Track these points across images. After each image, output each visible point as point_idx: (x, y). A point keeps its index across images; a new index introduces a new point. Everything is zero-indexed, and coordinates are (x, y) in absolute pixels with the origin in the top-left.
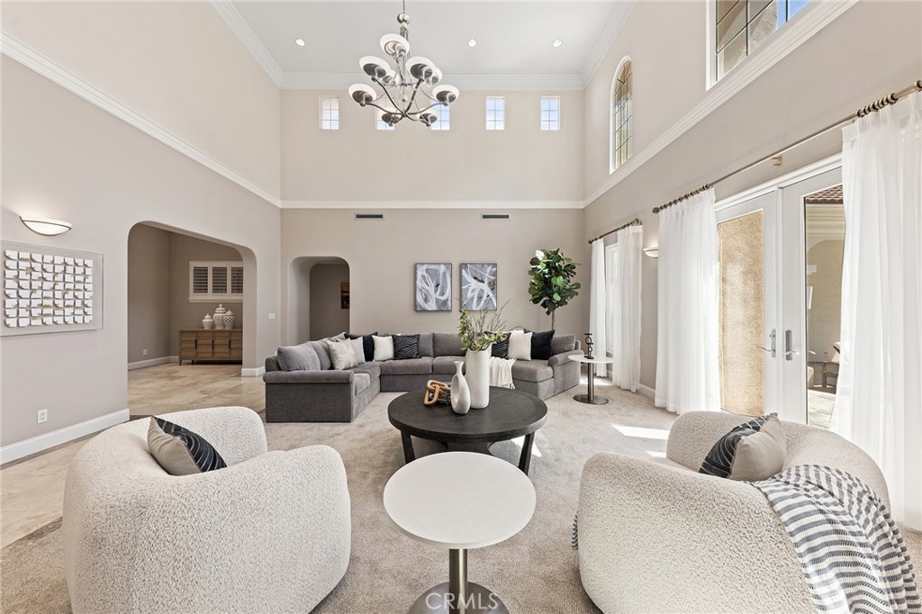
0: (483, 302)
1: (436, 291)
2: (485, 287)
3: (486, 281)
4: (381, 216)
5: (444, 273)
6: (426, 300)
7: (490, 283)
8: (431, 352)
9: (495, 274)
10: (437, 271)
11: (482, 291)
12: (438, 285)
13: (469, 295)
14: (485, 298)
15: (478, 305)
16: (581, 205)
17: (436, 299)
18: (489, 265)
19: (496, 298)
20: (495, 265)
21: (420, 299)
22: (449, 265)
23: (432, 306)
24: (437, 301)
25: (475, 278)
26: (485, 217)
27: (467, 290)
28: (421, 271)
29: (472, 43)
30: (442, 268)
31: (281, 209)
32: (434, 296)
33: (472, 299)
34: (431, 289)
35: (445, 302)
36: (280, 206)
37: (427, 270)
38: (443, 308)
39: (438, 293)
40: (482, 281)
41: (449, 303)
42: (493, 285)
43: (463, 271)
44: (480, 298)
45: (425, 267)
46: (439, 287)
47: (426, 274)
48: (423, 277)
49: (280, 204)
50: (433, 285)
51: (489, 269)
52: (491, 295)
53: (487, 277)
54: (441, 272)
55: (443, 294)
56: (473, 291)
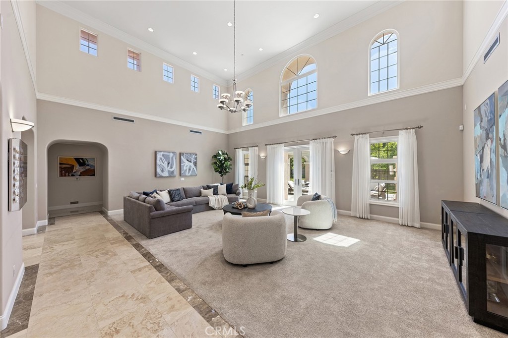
0: (191, 172)
1: (168, 167)
2: (192, 164)
4: (133, 121)
5: (172, 157)
6: (162, 171)
7: (194, 163)
8: (184, 196)
9: (196, 159)
10: (169, 156)
11: (190, 166)
12: (169, 163)
13: (185, 168)
14: (192, 169)
15: (189, 173)
16: (227, 133)
18: (194, 154)
19: (197, 169)
20: (196, 155)
21: (159, 170)
22: (174, 153)
23: (166, 174)
24: (169, 171)
25: (187, 160)
26: (191, 131)
27: (184, 166)
28: (159, 156)
30: (171, 155)
32: (167, 169)
33: (186, 170)
34: (165, 165)
35: (173, 172)
37: (163, 155)
38: (171, 175)
39: (169, 167)
40: (191, 162)
41: (175, 172)
42: (195, 164)
43: (182, 156)
44: (190, 170)
45: (162, 153)
46: (170, 164)
47: (162, 157)
48: (161, 158)
50: (166, 163)
51: (194, 156)
52: (195, 169)
53: (193, 160)
54: (171, 157)
55: (172, 168)
56: (187, 166)
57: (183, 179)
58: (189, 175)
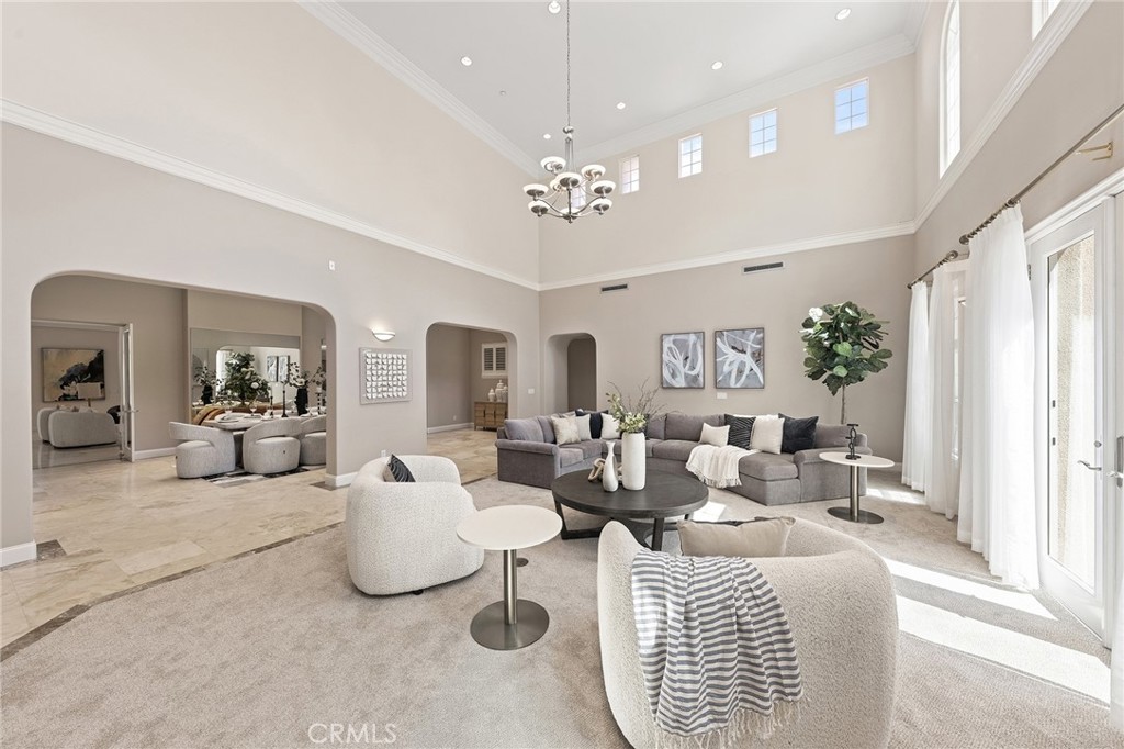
0: (744, 377)
1: (684, 365)
2: (747, 358)
3: (749, 351)
4: (625, 287)
5: (695, 344)
6: (673, 375)
7: (754, 353)
8: (662, 434)
9: (762, 341)
10: (685, 341)
11: (743, 363)
12: (687, 358)
13: (726, 369)
14: (747, 372)
15: (737, 380)
16: (911, 229)
17: (685, 374)
18: (752, 330)
19: (763, 371)
20: (761, 330)
21: (666, 374)
22: (701, 334)
23: (680, 382)
24: (686, 376)
25: (734, 348)
26: (747, 270)
27: (723, 363)
28: (668, 343)
29: (718, 66)
30: (692, 338)
31: (540, 292)
32: (683, 370)
33: (730, 373)
34: (679, 363)
35: (695, 378)
36: (538, 289)
37: (674, 342)
38: (693, 385)
39: (687, 367)
40: (743, 352)
41: (701, 378)
42: (759, 357)
43: (718, 340)
44: (740, 372)
45: (672, 338)
46: (689, 360)
47: (673, 346)
48: (670, 349)
49: (538, 288)
50: (681, 358)
51: (752, 336)
52: (757, 370)
53: (750, 343)
54: (691, 343)
55: (693, 368)
56: (731, 364)
57: (722, 395)
58: (738, 386)
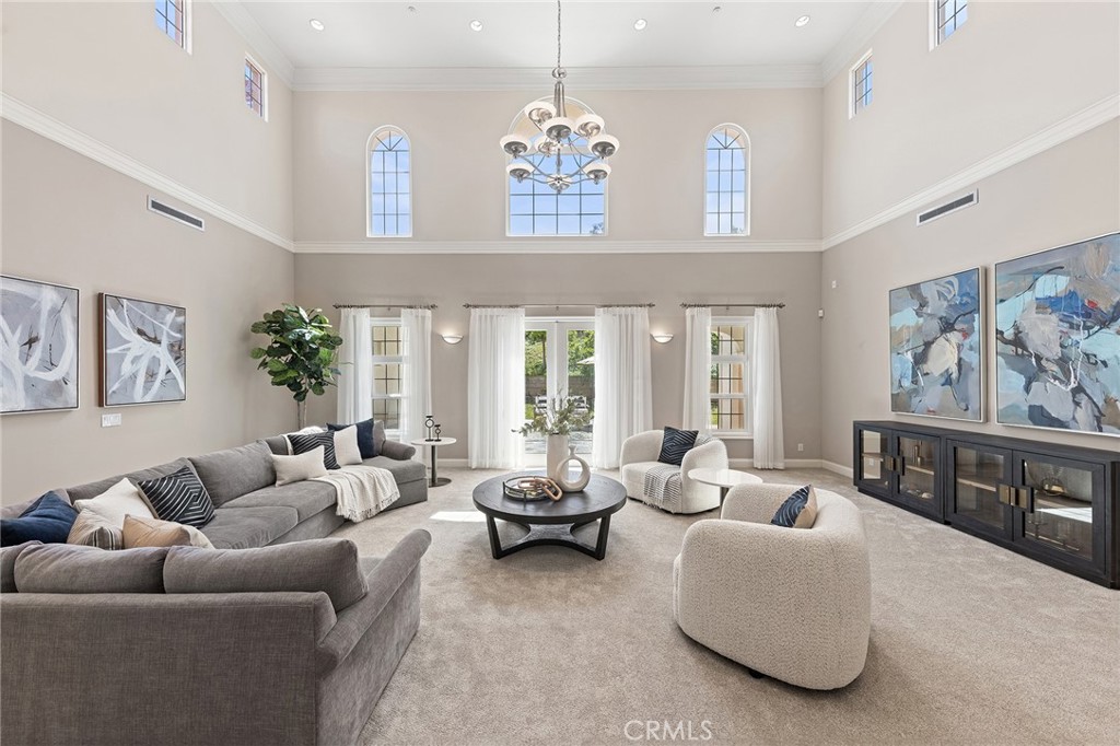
0: (157, 384)
1: (25, 359)
2: (162, 352)
3: (165, 341)
5: (55, 313)
7: (172, 345)
9: (181, 329)
10: (30, 301)
11: (155, 361)
12: (31, 342)
13: (125, 369)
14: (161, 375)
15: (147, 389)
17: (27, 378)
18: (171, 308)
19: (184, 374)
20: (181, 311)
23: (10, 399)
24: (30, 384)
25: (141, 332)
26: (157, 208)
27: (121, 357)
30: (49, 297)
32: (17, 370)
33: (134, 377)
34: (6, 350)
35: (58, 387)
38: (47, 403)
39: (34, 362)
40: (156, 341)
41: (71, 387)
42: (178, 350)
43: (109, 311)
44: (151, 375)
46: (38, 349)
50: (14, 339)
51: (170, 317)
52: (176, 372)
53: (167, 334)
54: (46, 307)
55: (51, 365)
56: (136, 360)
57: (111, 419)
58: (148, 398)
